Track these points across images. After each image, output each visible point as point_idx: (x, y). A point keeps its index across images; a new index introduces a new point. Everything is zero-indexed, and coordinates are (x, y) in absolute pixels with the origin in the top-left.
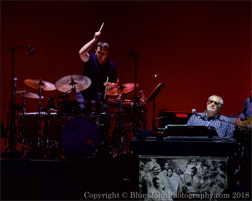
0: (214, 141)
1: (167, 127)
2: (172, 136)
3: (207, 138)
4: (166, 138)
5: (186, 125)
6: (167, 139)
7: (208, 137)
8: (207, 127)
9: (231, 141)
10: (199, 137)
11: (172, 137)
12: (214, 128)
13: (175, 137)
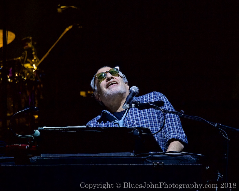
0: (148, 162)
1: (39, 133)
2: (50, 153)
3: (132, 155)
4: (36, 158)
5: (85, 127)
6: (40, 161)
7: (134, 153)
8: (130, 129)
9: (186, 160)
10: (113, 154)
11: (51, 156)
12: (147, 130)
13: (58, 155)
